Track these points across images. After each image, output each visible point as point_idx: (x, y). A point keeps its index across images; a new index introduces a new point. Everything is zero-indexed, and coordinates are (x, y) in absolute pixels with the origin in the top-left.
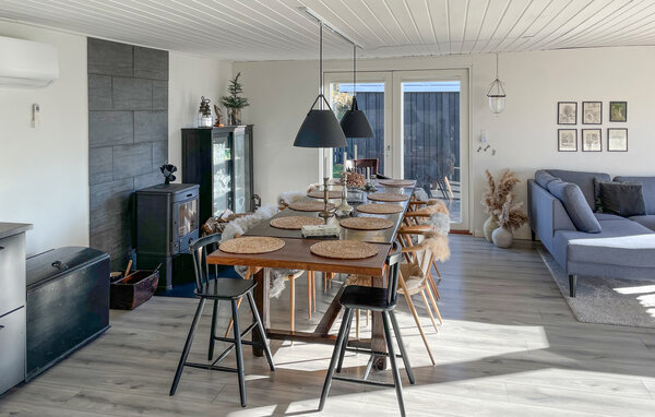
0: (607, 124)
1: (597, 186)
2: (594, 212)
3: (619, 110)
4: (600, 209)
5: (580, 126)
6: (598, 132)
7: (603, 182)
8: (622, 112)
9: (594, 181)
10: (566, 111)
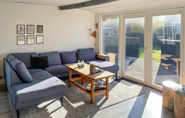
0: (36, 34)
1: (32, 58)
2: (28, 69)
3: (40, 28)
4: (33, 67)
5: (26, 35)
6: (33, 37)
7: (35, 56)
8: (41, 29)
9: (31, 56)
10: (21, 29)
